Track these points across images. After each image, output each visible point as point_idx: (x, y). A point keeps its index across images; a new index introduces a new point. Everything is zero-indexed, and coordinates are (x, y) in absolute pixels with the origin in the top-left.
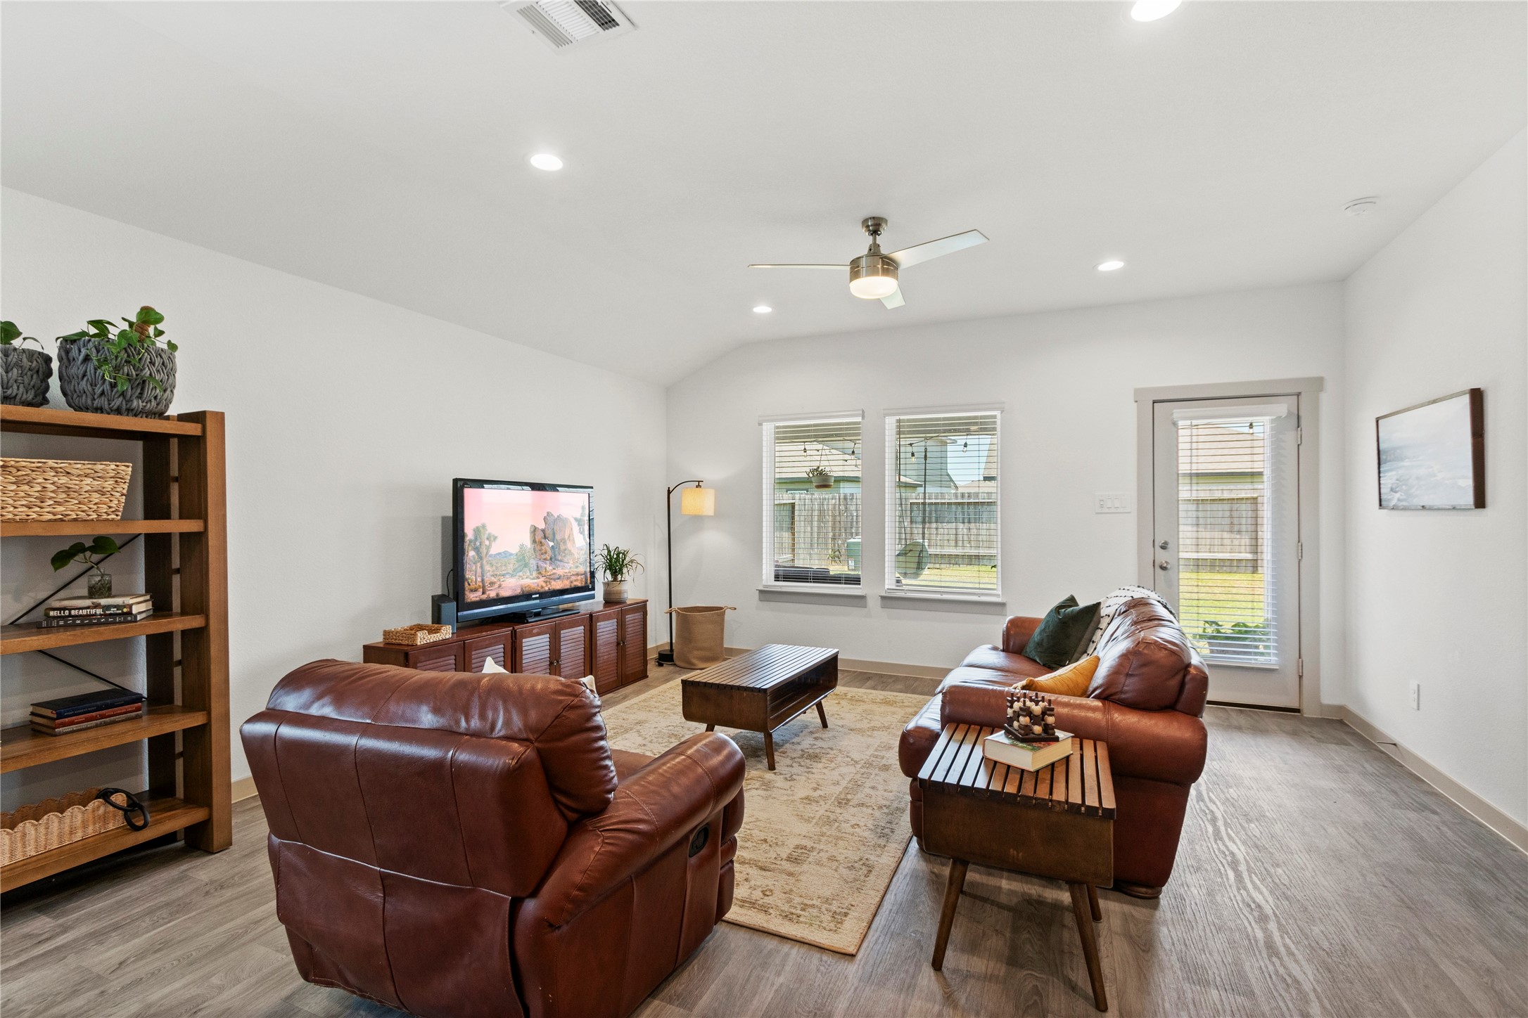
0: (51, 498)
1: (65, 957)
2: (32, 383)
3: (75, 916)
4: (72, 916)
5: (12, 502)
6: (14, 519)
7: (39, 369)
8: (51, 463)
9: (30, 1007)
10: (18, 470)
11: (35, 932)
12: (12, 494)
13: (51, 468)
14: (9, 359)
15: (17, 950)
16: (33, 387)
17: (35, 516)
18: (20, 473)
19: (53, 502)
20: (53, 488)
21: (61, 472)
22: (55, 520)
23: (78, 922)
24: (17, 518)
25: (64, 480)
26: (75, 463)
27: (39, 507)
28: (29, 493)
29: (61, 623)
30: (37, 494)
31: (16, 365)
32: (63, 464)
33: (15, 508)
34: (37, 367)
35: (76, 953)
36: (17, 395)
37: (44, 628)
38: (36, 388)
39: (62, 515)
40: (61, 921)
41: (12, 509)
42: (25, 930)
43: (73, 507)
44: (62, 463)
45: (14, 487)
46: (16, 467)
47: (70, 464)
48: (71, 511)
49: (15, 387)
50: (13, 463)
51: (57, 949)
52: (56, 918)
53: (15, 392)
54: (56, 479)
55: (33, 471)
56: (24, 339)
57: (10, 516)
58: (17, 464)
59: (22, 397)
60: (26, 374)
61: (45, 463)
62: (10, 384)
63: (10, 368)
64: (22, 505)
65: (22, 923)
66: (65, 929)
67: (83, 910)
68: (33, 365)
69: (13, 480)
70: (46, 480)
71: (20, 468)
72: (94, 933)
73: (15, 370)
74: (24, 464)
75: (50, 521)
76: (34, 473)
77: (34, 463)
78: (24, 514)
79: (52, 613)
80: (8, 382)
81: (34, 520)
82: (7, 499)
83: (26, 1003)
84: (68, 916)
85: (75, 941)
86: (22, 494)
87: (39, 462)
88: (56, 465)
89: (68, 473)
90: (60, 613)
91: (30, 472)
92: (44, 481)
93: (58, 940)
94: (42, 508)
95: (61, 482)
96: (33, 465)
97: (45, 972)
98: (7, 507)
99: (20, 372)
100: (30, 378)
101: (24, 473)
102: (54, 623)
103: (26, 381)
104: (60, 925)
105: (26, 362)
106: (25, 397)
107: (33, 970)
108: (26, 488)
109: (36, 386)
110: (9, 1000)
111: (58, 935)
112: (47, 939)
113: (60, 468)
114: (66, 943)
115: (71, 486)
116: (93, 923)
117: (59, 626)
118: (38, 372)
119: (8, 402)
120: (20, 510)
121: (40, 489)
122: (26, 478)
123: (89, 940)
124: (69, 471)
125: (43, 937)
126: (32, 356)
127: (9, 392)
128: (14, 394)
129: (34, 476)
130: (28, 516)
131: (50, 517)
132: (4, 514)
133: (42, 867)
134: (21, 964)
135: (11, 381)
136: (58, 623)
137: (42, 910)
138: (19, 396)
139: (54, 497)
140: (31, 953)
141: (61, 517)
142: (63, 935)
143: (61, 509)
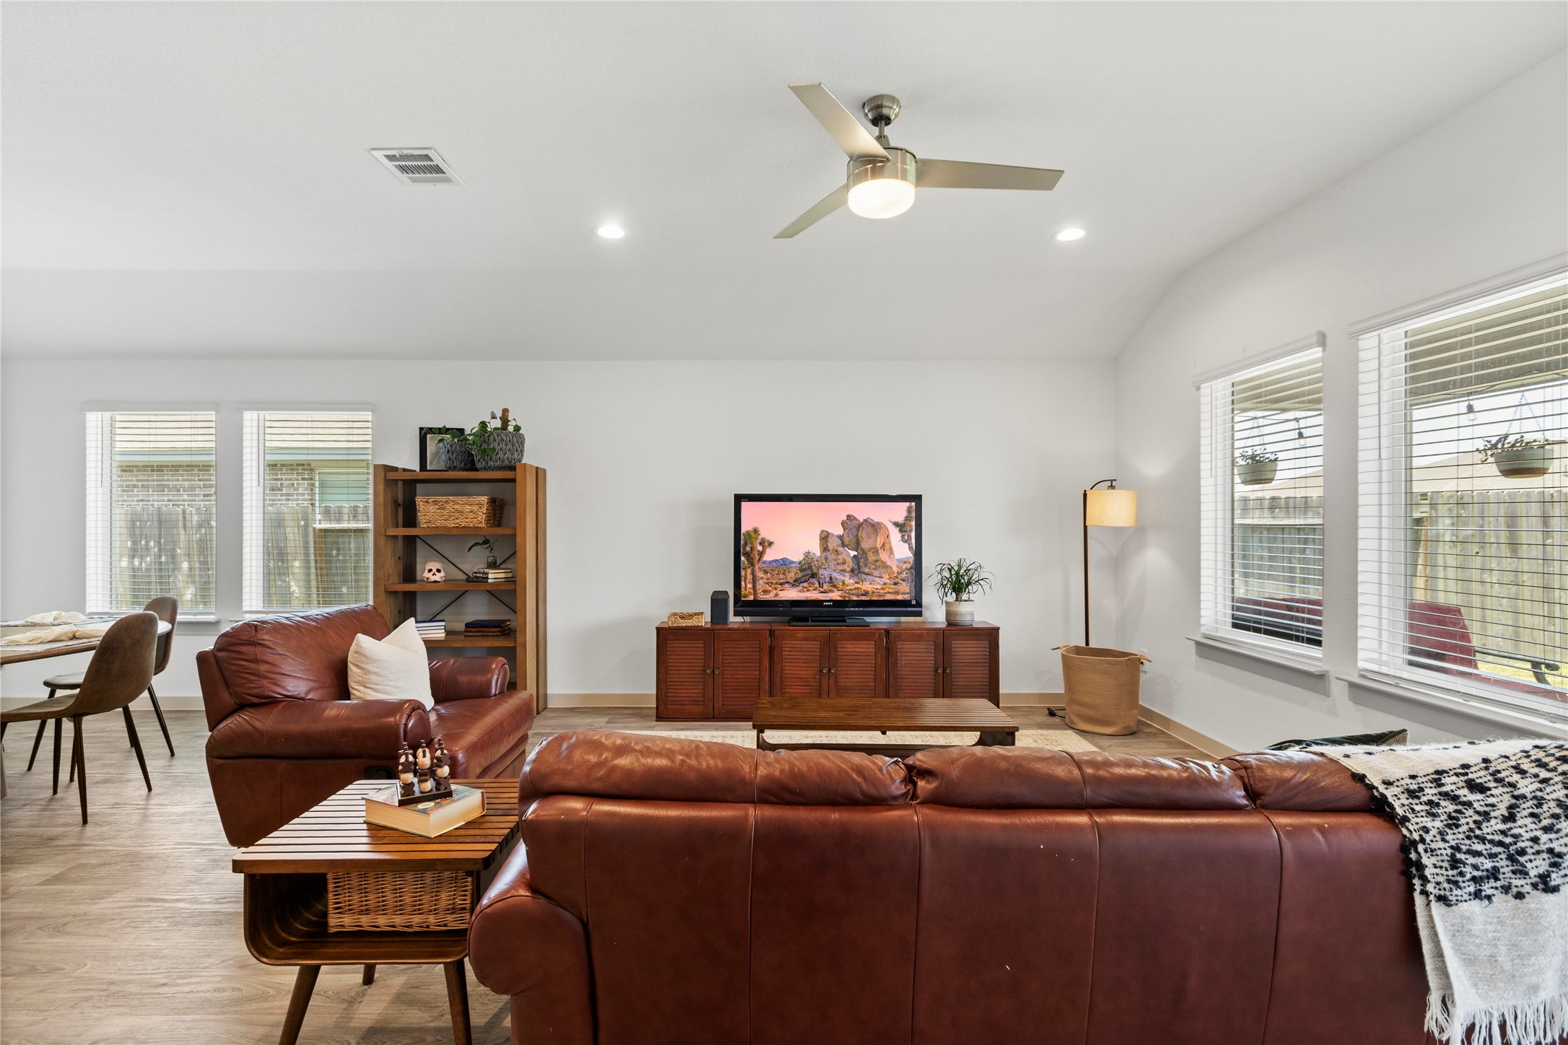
0: (453, 516)
5: (439, 518)
12: (439, 514)
13: (451, 501)
14: (453, 448)
17: (448, 525)
18: (441, 504)
19: (454, 518)
20: (453, 511)
21: (456, 502)
22: (457, 527)
24: (442, 526)
28: (444, 514)
30: (447, 514)
39: (458, 524)
41: (439, 522)
44: (457, 498)
46: (438, 501)
47: (459, 498)
48: (463, 522)
50: (437, 499)
53: (456, 464)
54: (454, 506)
57: (439, 525)
60: (459, 454)
61: (449, 498)
63: (453, 453)
64: (443, 520)
69: (438, 507)
70: (451, 507)
71: (440, 502)
74: (441, 499)
76: (445, 503)
78: (444, 524)
81: (448, 528)
82: (437, 517)
86: (442, 514)
87: (446, 498)
88: (454, 499)
92: (449, 507)
94: (450, 521)
95: (457, 508)
96: (444, 500)
98: (437, 521)
100: (461, 456)
105: (458, 448)
106: (460, 466)
108: (443, 511)
113: (456, 500)
118: (465, 452)
120: (442, 522)
121: (448, 512)
122: (443, 506)
124: (459, 502)
127: (454, 464)
129: (446, 505)
130: (446, 525)
131: (454, 525)
132: (437, 524)
135: (454, 459)
143: (457, 521)
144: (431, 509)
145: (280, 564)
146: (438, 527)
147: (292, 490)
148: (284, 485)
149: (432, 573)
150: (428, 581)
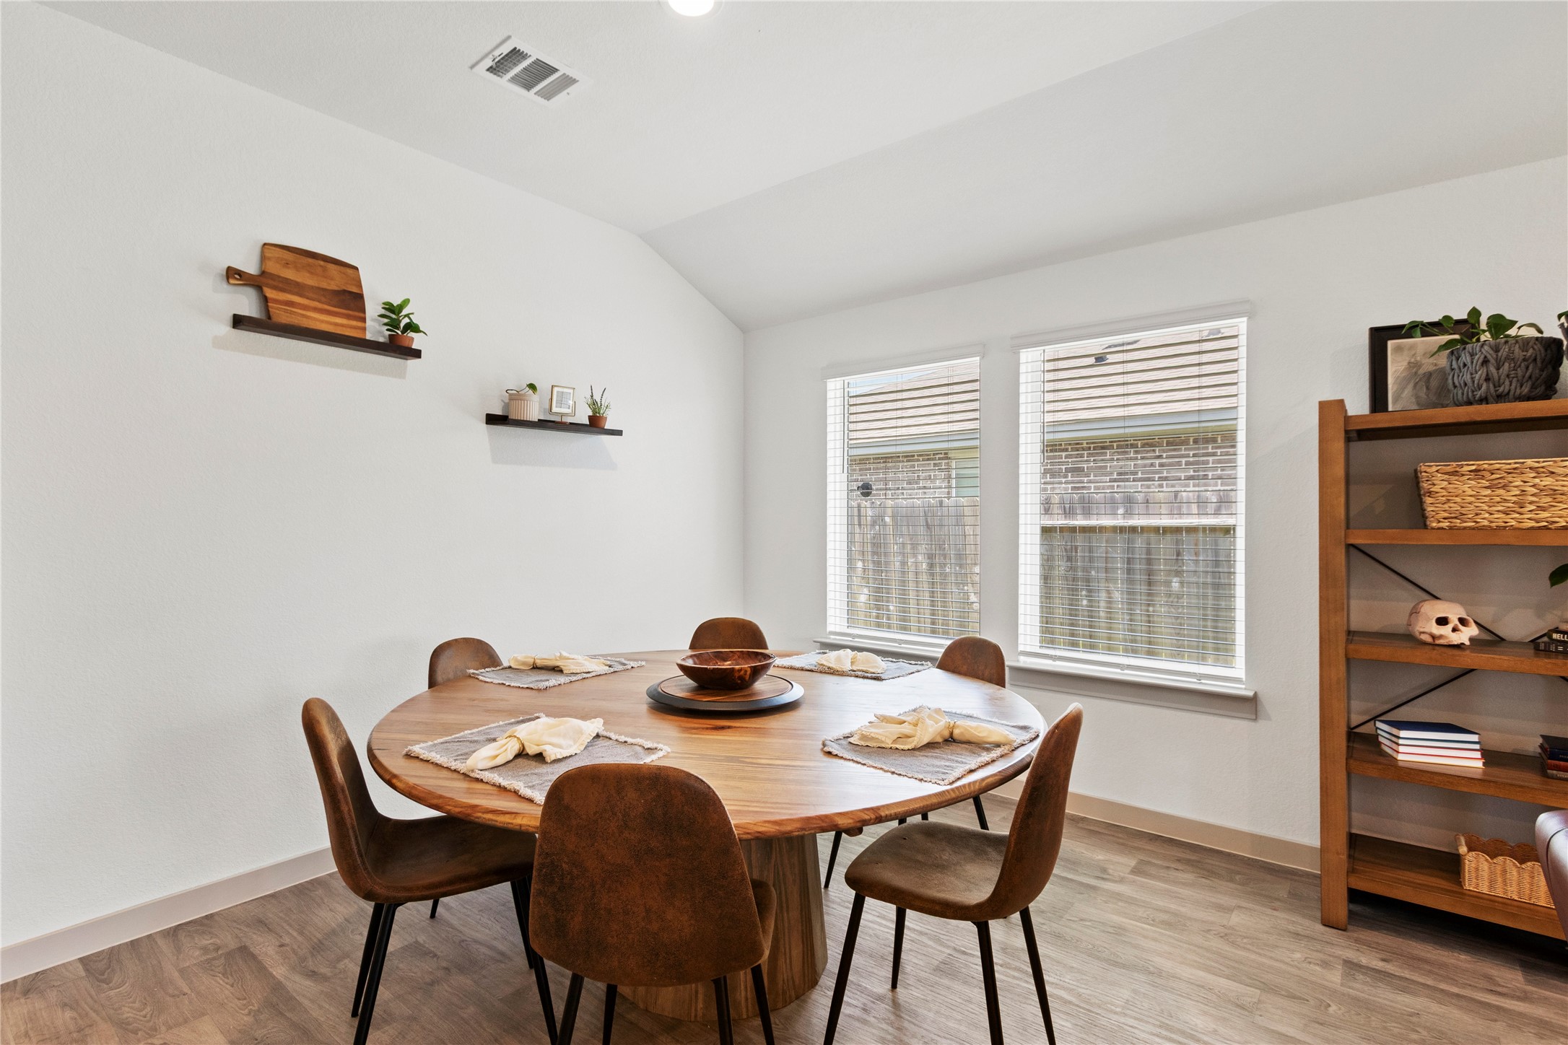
0: (1531, 503)
1: (1496, 1021)
2: (1528, 374)
3: (1548, 993)
4: (1544, 992)
5: (1486, 508)
6: (1490, 527)
7: (1536, 356)
8: (1530, 462)
9: (1425, 1033)
10: (1493, 474)
11: (1497, 979)
12: (1487, 499)
13: (1531, 468)
14: (1500, 354)
15: (1468, 982)
16: (1530, 377)
17: (1513, 523)
18: (1494, 476)
19: (1535, 507)
20: (1534, 490)
21: (1543, 472)
22: (1539, 528)
23: (1545, 1001)
24: (1494, 525)
25: (1548, 481)
26: (1562, 461)
27: (1518, 513)
28: (1505, 498)
29: (1560, 648)
30: (1514, 499)
31: (1507, 358)
32: (1548, 463)
33: (1491, 514)
34: (1534, 355)
35: (1510, 1026)
36: (1509, 391)
37: (1542, 650)
38: (1533, 379)
39: (1547, 522)
40: (1530, 988)
41: (1487, 515)
42: (1493, 971)
43: (1561, 512)
44: (1544, 462)
45: (1488, 492)
46: (1489, 471)
47: (1555, 462)
48: (1559, 517)
49: (1507, 383)
50: (1486, 466)
51: (1499, 1008)
52: (1529, 982)
53: (1507, 388)
54: (1537, 481)
55: (1510, 473)
56: (1519, 328)
57: (1486, 523)
58: (1491, 467)
59: (1515, 393)
60: (1520, 366)
61: (1523, 463)
62: (1502, 381)
63: (1501, 363)
64: (1498, 511)
65: (1497, 964)
66: (1525, 998)
67: (1561, 994)
68: (1529, 354)
69: (1487, 484)
70: (1525, 482)
71: (1493, 472)
72: (1547, 1023)
73: (1506, 365)
74: (1498, 466)
75: (1532, 528)
76: (1509, 475)
77: (1510, 464)
78: (1501, 520)
79: (1555, 636)
80: (1499, 379)
81: (1513, 528)
82: (1482, 505)
83: (1425, 1028)
84: (1541, 989)
85: (1521, 1014)
86: (1498, 499)
87: (1516, 463)
88: (1537, 465)
89: (1553, 473)
90: (1564, 637)
91: (1505, 475)
92: (1522, 483)
93: (1508, 1001)
94: (1521, 514)
95: (1543, 483)
96: (1508, 466)
97: (1467, 1018)
98: (1481, 514)
99: (1512, 365)
100: (1524, 369)
101: (1498, 476)
102: (1553, 648)
103: (1520, 372)
104: (1525, 992)
105: (1518, 352)
106: (1518, 391)
107: (1461, 1008)
108: (1501, 492)
109: (1533, 376)
110: (1418, 1014)
111: (1513, 997)
112: (1500, 994)
113: (1543, 467)
114: (1510, 1010)
115: (1556, 488)
116: (1557, 1013)
117: (1557, 652)
118: (1535, 360)
119: (1503, 401)
120: (1496, 516)
121: (1518, 493)
122: (1501, 481)
123: (1534, 1025)
124: (1553, 470)
125: (1499, 989)
126: (1528, 344)
127: (1501, 389)
128: (1506, 391)
129: (1511, 479)
130: (1506, 523)
131: (1533, 524)
132: (1479, 520)
133: (1513, 915)
134: (1458, 996)
135: (1502, 377)
136: (1556, 648)
137: (1527, 967)
138: (1512, 393)
139: (1536, 502)
140: (1476, 993)
141: (1546, 524)
142: (1517, 1000)
143: (1545, 515)
144: (1466, 488)
145: (958, 568)
146: (1483, 528)
147: (929, 482)
148: (921, 478)
149: (1450, 627)
150: (1434, 644)
